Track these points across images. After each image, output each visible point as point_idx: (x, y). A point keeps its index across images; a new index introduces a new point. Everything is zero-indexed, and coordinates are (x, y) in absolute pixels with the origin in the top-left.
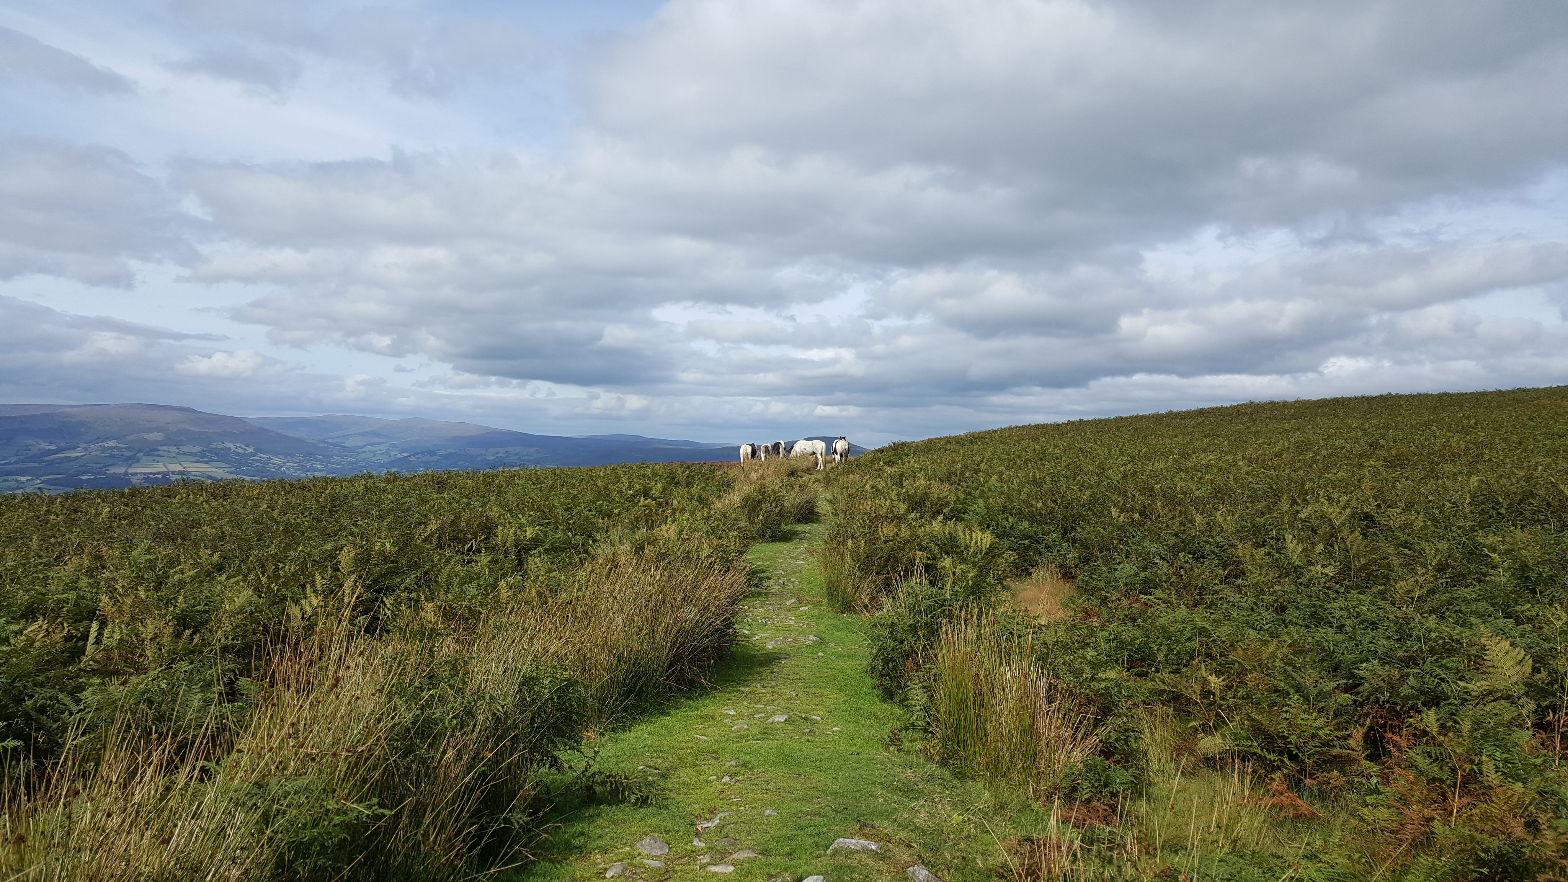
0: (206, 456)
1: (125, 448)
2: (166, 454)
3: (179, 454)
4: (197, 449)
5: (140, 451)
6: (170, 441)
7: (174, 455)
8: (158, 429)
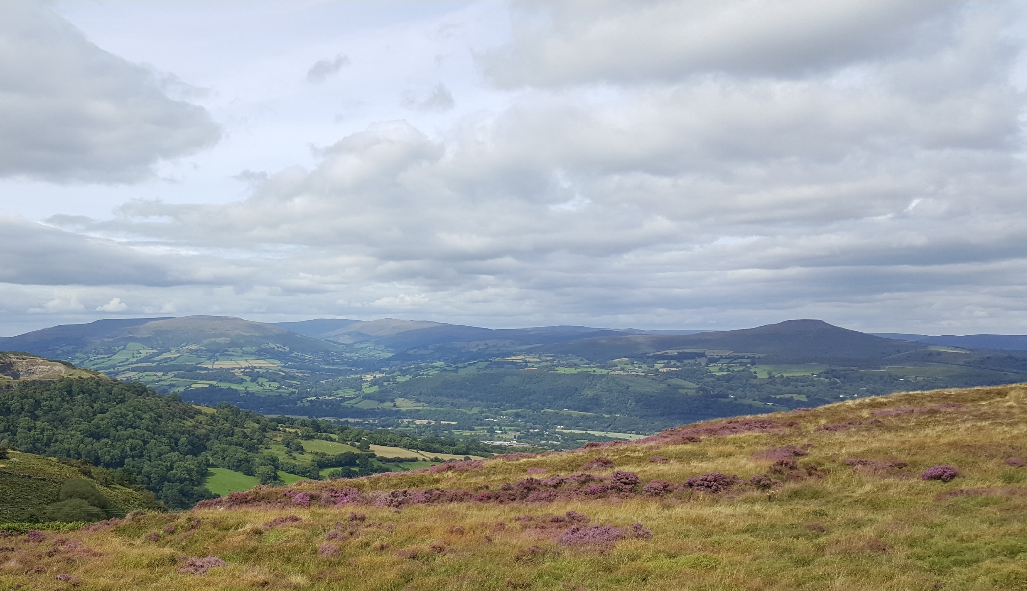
0: (262, 355)
1: (206, 350)
2: (233, 353)
3: (244, 353)
4: (254, 349)
5: (217, 352)
6: (233, 344)
7: (240, 354)
8: (222, 335)
